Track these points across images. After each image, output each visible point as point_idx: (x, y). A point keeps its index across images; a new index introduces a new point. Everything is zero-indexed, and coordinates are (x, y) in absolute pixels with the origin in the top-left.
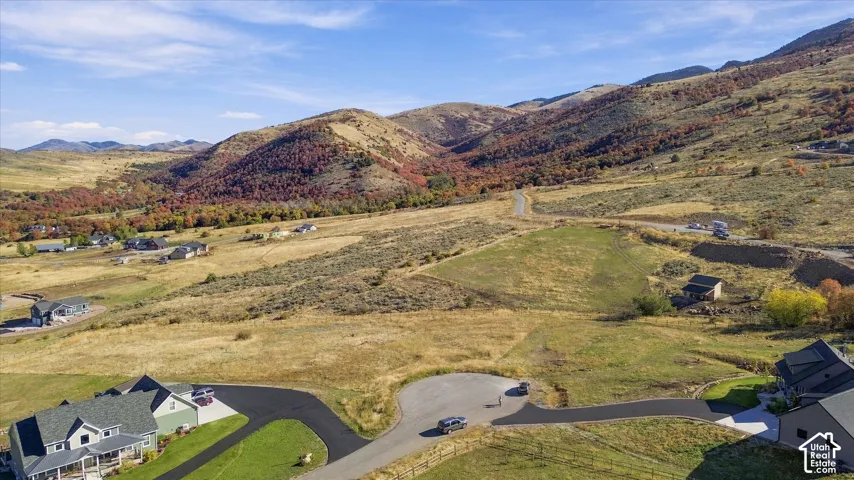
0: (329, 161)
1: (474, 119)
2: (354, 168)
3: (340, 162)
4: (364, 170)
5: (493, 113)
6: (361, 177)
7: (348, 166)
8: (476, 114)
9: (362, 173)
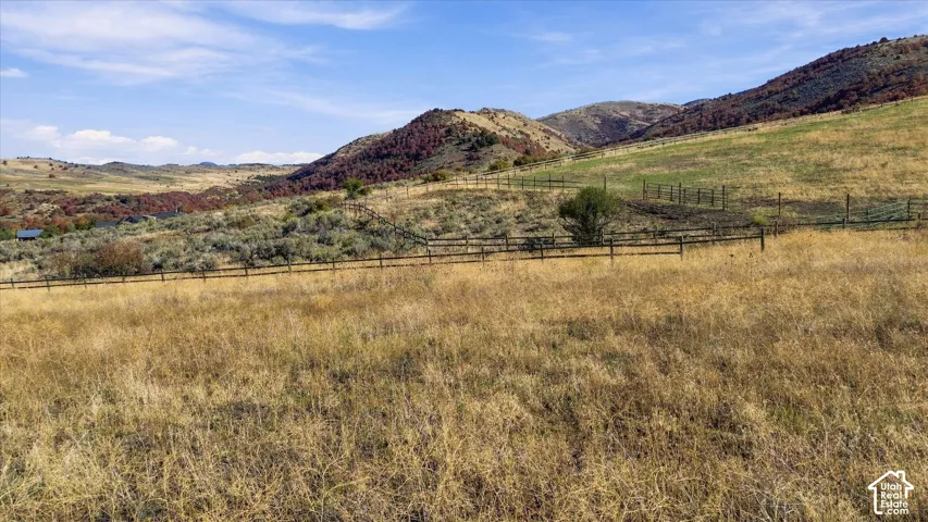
0: (440, 141)
1: (637, 118)
2: (472, 148)
3: (454, 143)
4: (484, 150)
5: (659, 111)
6: (478, 158)
7: (464, 147)
8: (639, 113)
9: (480, 155)
